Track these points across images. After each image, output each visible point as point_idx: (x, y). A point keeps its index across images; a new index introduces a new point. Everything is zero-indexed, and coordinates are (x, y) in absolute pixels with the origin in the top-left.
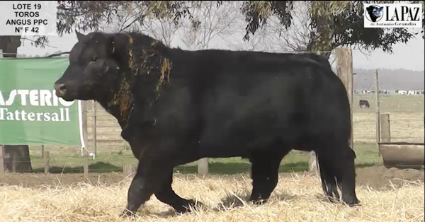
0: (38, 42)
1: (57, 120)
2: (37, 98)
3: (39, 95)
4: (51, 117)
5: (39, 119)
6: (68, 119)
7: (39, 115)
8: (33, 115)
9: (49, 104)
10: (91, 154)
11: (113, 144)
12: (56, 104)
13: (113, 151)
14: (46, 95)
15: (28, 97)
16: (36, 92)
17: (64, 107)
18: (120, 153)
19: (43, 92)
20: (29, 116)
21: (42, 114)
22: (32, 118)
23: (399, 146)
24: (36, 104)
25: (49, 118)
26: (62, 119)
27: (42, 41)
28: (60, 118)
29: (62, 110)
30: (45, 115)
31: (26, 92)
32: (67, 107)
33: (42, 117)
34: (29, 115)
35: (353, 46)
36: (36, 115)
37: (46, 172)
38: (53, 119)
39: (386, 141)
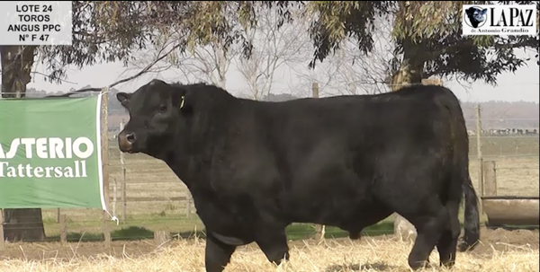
0: (53, 77)
1: (71, 175)
2: (45, 148)
3: (47, 145)
4: (63, 172)
5: (48, 175)
6: (84, 175)
7: (48, 169)
8: (41, 170)
9: (61, 156)
10: (114, 218)
11: (154, 202)
12: (69, 155)
13: (154, 212)
14: (56, 145)
15: (34, 147)
16: (44, 140)
17: (80, 159)
18: (163, 214)
19: (53, 141)
20: (36, 172)
21: (52, 168)
22: (40, 173)
23: (508, 201)
24: (44, 156)
25: (61, 174)
26: (78, 175)
27: (58, 75)
28: (74, 173)
29: (77, 163)
30: (56, 170)
31: (32, 141)
32: (83, 159)
33: (52, 173)
34: (36, 169)
35: (449, 76)
36: (45, 170)
37: (62, 241)
38: (66, 174)
39: (491, 195)
